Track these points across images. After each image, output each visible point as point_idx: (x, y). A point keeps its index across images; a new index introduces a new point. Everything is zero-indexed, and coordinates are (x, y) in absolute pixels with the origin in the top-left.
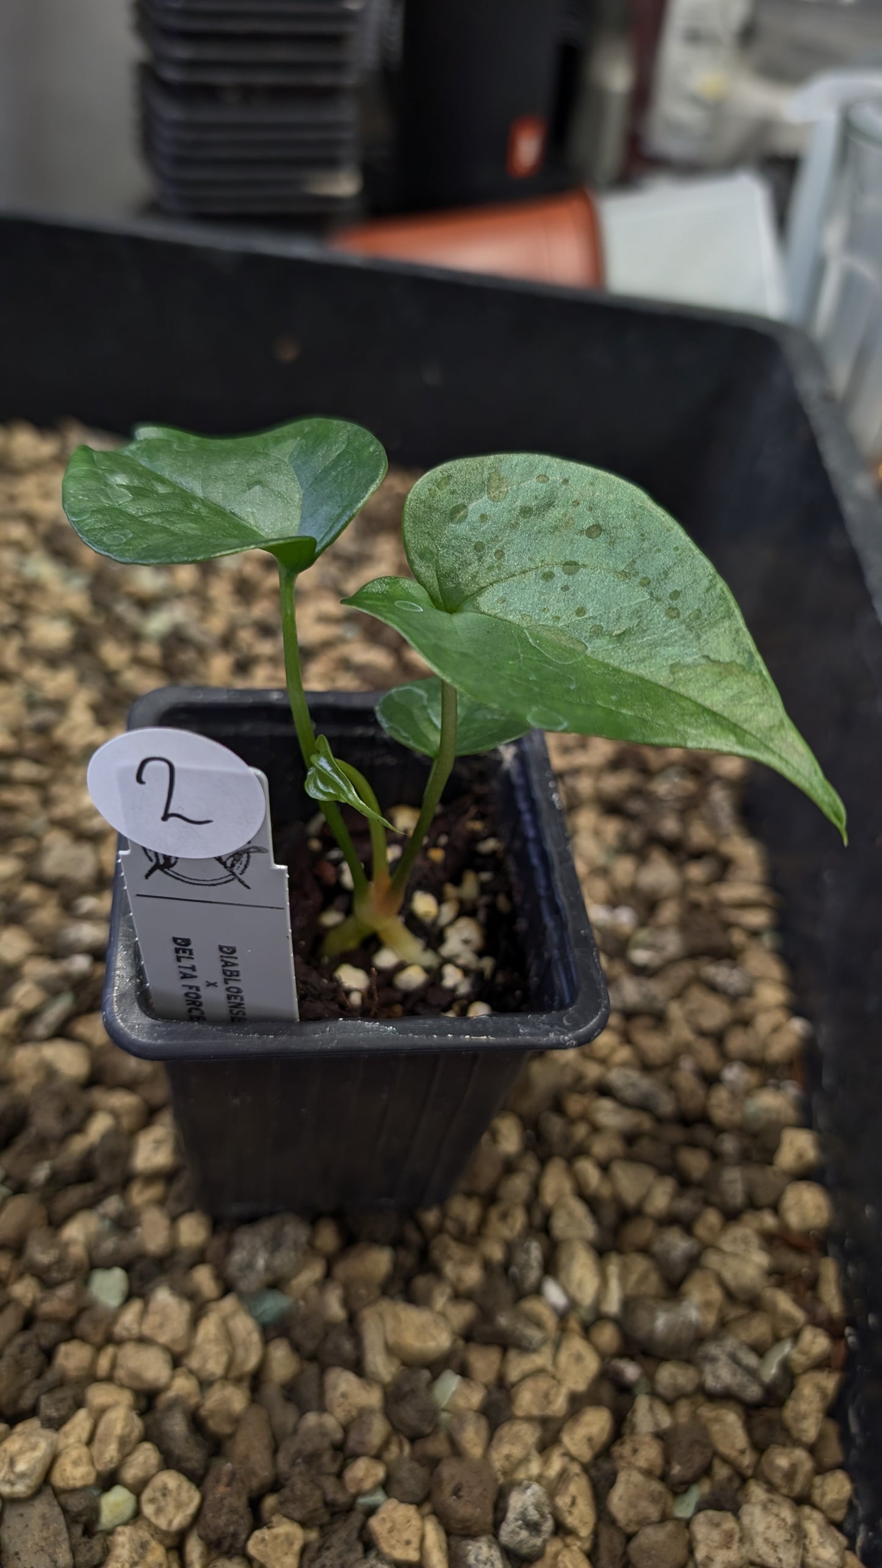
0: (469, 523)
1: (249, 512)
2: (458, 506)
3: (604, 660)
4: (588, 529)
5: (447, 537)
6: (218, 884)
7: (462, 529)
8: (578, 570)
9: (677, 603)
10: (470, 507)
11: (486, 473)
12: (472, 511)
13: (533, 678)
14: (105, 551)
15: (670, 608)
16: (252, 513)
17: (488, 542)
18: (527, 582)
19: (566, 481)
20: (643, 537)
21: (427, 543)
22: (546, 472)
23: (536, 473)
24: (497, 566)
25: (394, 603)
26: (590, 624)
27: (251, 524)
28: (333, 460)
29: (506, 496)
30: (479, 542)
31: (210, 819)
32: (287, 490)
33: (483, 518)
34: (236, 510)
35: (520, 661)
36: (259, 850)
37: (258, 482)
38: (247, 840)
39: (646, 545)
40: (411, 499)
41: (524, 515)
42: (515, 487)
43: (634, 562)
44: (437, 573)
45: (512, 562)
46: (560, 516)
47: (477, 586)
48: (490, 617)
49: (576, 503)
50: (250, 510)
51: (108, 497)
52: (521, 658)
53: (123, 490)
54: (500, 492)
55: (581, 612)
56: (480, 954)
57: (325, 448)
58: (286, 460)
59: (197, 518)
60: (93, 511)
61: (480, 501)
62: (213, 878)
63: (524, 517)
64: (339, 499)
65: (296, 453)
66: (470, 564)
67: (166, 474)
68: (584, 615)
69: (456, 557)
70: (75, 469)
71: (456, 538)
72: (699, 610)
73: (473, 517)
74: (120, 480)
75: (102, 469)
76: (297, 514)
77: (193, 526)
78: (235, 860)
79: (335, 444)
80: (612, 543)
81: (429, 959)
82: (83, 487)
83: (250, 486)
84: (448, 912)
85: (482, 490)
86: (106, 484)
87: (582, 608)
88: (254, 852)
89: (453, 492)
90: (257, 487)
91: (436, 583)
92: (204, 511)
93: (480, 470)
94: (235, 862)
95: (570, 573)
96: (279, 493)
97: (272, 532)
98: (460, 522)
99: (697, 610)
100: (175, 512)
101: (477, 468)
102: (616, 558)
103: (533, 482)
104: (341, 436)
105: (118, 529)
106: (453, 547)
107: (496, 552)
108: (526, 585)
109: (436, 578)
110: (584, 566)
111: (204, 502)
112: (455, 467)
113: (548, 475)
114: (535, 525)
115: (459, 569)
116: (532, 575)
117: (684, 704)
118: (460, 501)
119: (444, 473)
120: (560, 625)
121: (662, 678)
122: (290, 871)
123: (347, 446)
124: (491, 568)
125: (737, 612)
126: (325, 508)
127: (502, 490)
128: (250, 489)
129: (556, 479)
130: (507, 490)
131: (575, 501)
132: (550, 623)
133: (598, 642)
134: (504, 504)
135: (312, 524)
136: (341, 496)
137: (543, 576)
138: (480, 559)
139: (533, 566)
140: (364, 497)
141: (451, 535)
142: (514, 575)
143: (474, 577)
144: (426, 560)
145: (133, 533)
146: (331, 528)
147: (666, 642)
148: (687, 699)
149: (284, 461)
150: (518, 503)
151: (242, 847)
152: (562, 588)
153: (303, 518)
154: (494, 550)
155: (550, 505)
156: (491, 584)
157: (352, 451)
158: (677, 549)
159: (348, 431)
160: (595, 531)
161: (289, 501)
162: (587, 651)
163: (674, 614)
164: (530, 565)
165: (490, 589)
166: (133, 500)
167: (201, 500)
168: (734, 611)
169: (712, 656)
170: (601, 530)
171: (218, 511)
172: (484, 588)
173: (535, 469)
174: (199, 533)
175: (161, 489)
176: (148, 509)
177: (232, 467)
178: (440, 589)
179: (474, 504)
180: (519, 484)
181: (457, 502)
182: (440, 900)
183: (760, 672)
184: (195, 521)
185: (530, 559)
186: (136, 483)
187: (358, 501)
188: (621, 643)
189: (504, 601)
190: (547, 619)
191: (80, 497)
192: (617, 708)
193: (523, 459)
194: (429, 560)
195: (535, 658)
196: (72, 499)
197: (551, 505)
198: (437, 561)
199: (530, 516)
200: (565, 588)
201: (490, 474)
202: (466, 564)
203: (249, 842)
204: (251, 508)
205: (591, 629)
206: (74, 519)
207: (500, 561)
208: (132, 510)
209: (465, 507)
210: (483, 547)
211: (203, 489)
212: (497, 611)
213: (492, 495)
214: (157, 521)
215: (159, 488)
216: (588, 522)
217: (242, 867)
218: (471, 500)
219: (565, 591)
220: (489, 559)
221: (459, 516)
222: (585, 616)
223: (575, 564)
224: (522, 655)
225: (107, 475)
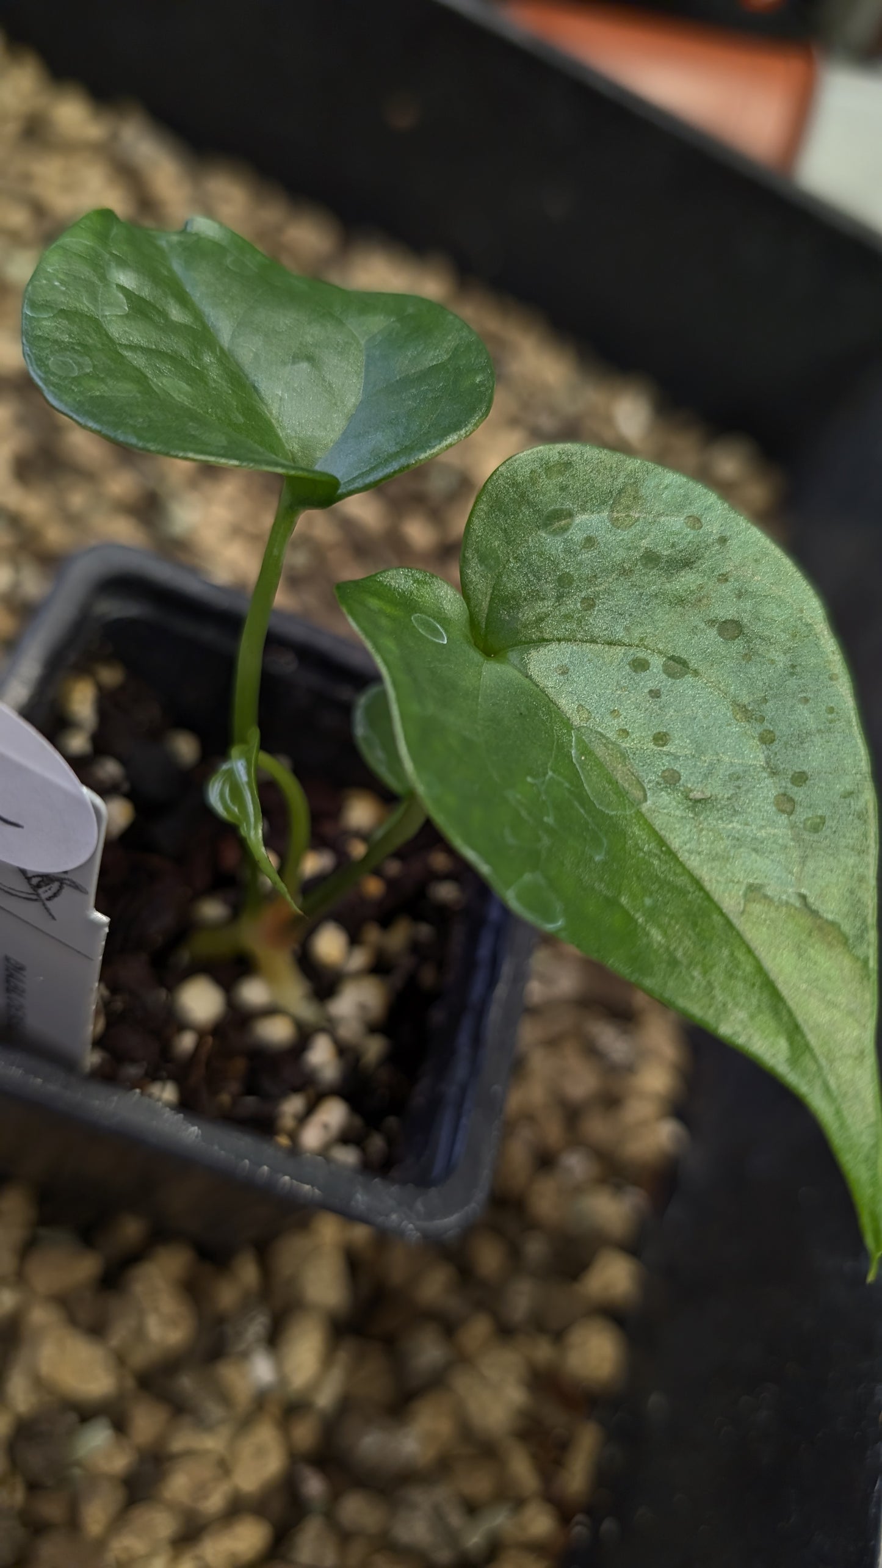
0: (566, 541)
1: (277, 395)
2: (562, 510)
3: (661, 830)
4: (724, 622)
5: (528, 547)
6: (16, 895)
7: (554, 544)
8: (682, 675)
9: (798, 793)
10: (580, 518)
11: (621, 480)
12: (578, 525)
13: (549, 820)
14: (41, 378)
15: (784, 795)
16: (281, 399)
17: (580, 579)
18: (607, 660)
19: (723, 540)
20: (792, 669)
21: (497, 543)
22: (702, 515)
23: (687, 512)
24: (578, 618)
25: (410, 616)
26: (665, 763)
27: (271, 414)
28: (421, 371)
29: (632, 525)
30: (568, 574)
31: (20, 823)
32: (343, 385)
33: (590, 542)
34: (263, 386)
35: (543, 782)
36: (76, 887)
37: (310, 359)
38: (64, 870)
39: (792, 683)
40: (502, 475)
41: (646, 563)
42: (650, 518)
43: (765, 700)
44: (493, 591)
45: (598, 622)
46: (693, 587)
47: (538, 634)
48: (534, 688)
49: (724, 578)
50: (280, 393)
51: (94, 299)
52: (547, 778)
53: (121, 295)
54: (628, 516)
55: (661, 739)
56: (373, 1029)
57: (420, 349)
58: (363, 342)
59: (197, 377)
60: (62, 311)
61: (595, 516)
62: (12, 887)
63: (645, 565)
64: (401, 432)
65: (379, 338)
66: (543, 599)
67: (197, 294)
68: (663, 746)
69: (529, 581)
70: (74, 240)
71: (541, 554)
72: (823, 819)
73: (576, 535)
74: (125, 278)
75: (112, 254)
76: (338, 424)
77: (185, 387)
78: (42, 881)
79: (436, 349)
80: (748, 657)
81: (306, 1011)
82: (69, 270)
83: (296, 359)
84: (359, 960)
85: (604, 502)
86: (103, 278)
87: (665, 734)
88: (70, 885)
89: (563, 488)
90: (304, 365)
91: (485, 605)
92: (214, 373)
93: (614, 473)
94: (42, 884)
95: (670, 674)
96: (330, 385)
97: (296, 437)
98: (555, 533)
99: (821, 817)
100: (174, 359)
101: (611, 468)
102: (742, 683)
103: (676, 522)
104: (449, 340)
105: (76, 351)
106: (530, 564)
107: (584, 598)
108: (604, 663)
109: (488, 599)
110: (696, 673)
111: (225, 358)
112: (582, 454)
113: (703, 521)
114: (654, 584)
115: (525, 599)
116: (620, 651)
117: (740, 955)
118: (568, 505)
119: (563, 456)
120: (623, 745)
121: (730, 900)
122: (111, 925)
123: (450, 359)
124: (567, 617)
125: (873, 851)
126: (379, 436)
127: (631, 514)
128: (294, 363)
129: (712, 532)
130: (639, 518)
131: (722, 575)
132: (611, 735)
133: (665, 798)
134: (626, 535)
135: (352, 449)
136: (407, 428)
137: (634, 661)
138: (559, 597)
139: (626, 640)
140: (434, 447)
141: (535, 546)
142: (593, 641)
143: (541, 619)
144: (486, 566)
145: (94, 366)
146: (373, 469)
147: (757, 847)
148: (750, 951)
149: (358, 343)
150: (644, 543)
151: (54, 873)
152: (651, 691)
153: (345, 436)
154: (583, 594)
155: (687, 563)
156: (559, 640)
157: (451, 370)
158: (831, 710)
159: (461, 338)
160: (732, 629)
161: (339, 404)
162: (644, 804)
163: (788, 807)
164: (623, 637)
165: (554, 646)
166: (127, 316)
167: (222, 350)
168: (868, 847)
169: (811, 900)
170: (741, 632)
171: (238, 379)
172: (547, 640)
173: (690, 504)
174: (187, 402)
175: (176, 314)
176: (137, 338)
177: (287, 322)
178: (487, 615)
179: (585, 517)
180: (660, 515)
181: (562, 504)
182: (354, 940)
183: (866, 962)
184: (190, 381)
185: (627, 629)
186: (146, 293)
187: (423, 449)
188: (696, 814)
189: (563, 673)
190: (610, 728)
191: (57, 283)
192: (647, 921)
193: (679, 482)
194: (490, 568)
195: (567, 785)
196: (44, 282)
197: (688, 566)
198: (500, 576)
199: (653, 568)
200: (655, 694)
201: (625, 484)
202: (537, 596)
203: (66, 872)
204: (282, 391)
205: (664, 771)
206: (29, 313)
207: (583, 612)
208: (115, 330)
209: (570, 515)
210: (570, 583)
211: (233, 336)
212: (550, 683)
213: (615, 515)
214: (138, 360)
215: (174, 312)
216: (727, 611)
217: (50, 893)
218: (584, 510)
219: (652, 697)
220: (573, 604)
221: (556, 525)
222: (665, 749)
223: (684, 663)
224: (550, 773)
225: (113, 264)
